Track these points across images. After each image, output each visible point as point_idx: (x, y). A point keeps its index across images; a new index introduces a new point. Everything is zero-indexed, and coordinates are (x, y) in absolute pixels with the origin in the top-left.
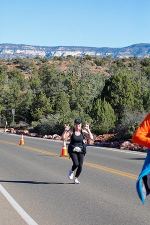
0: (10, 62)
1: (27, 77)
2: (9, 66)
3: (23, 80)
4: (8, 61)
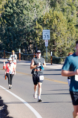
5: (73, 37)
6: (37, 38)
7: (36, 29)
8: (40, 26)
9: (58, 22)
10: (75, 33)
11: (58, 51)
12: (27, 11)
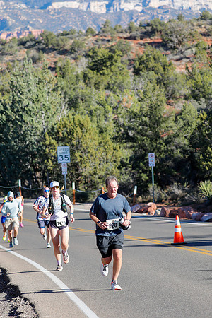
0: (134, 33)
1: (179, 69)
2: (132, 43)
3: (172, 76)
4: (130, 29)
5: (109, 156)
6: (48, 161)
7: (45, 145)
8: (53, 141)
9: (83, 132)
10: (113, 151)
11: (84, 182)
12: (30, 116)
